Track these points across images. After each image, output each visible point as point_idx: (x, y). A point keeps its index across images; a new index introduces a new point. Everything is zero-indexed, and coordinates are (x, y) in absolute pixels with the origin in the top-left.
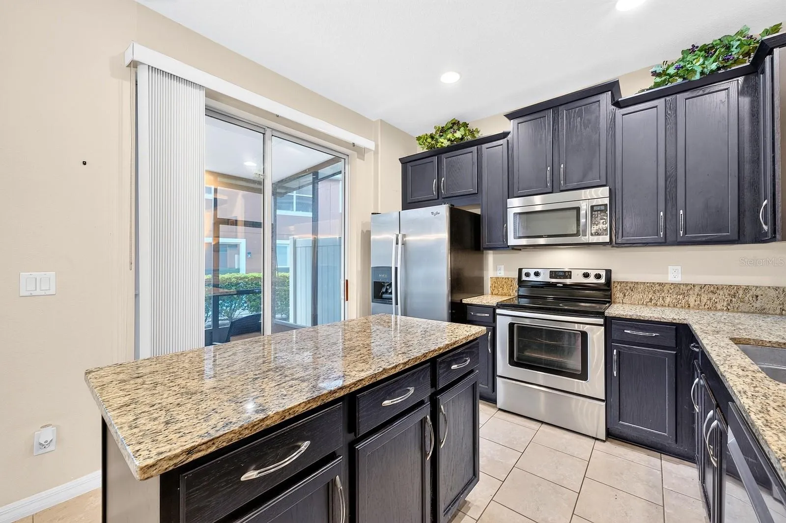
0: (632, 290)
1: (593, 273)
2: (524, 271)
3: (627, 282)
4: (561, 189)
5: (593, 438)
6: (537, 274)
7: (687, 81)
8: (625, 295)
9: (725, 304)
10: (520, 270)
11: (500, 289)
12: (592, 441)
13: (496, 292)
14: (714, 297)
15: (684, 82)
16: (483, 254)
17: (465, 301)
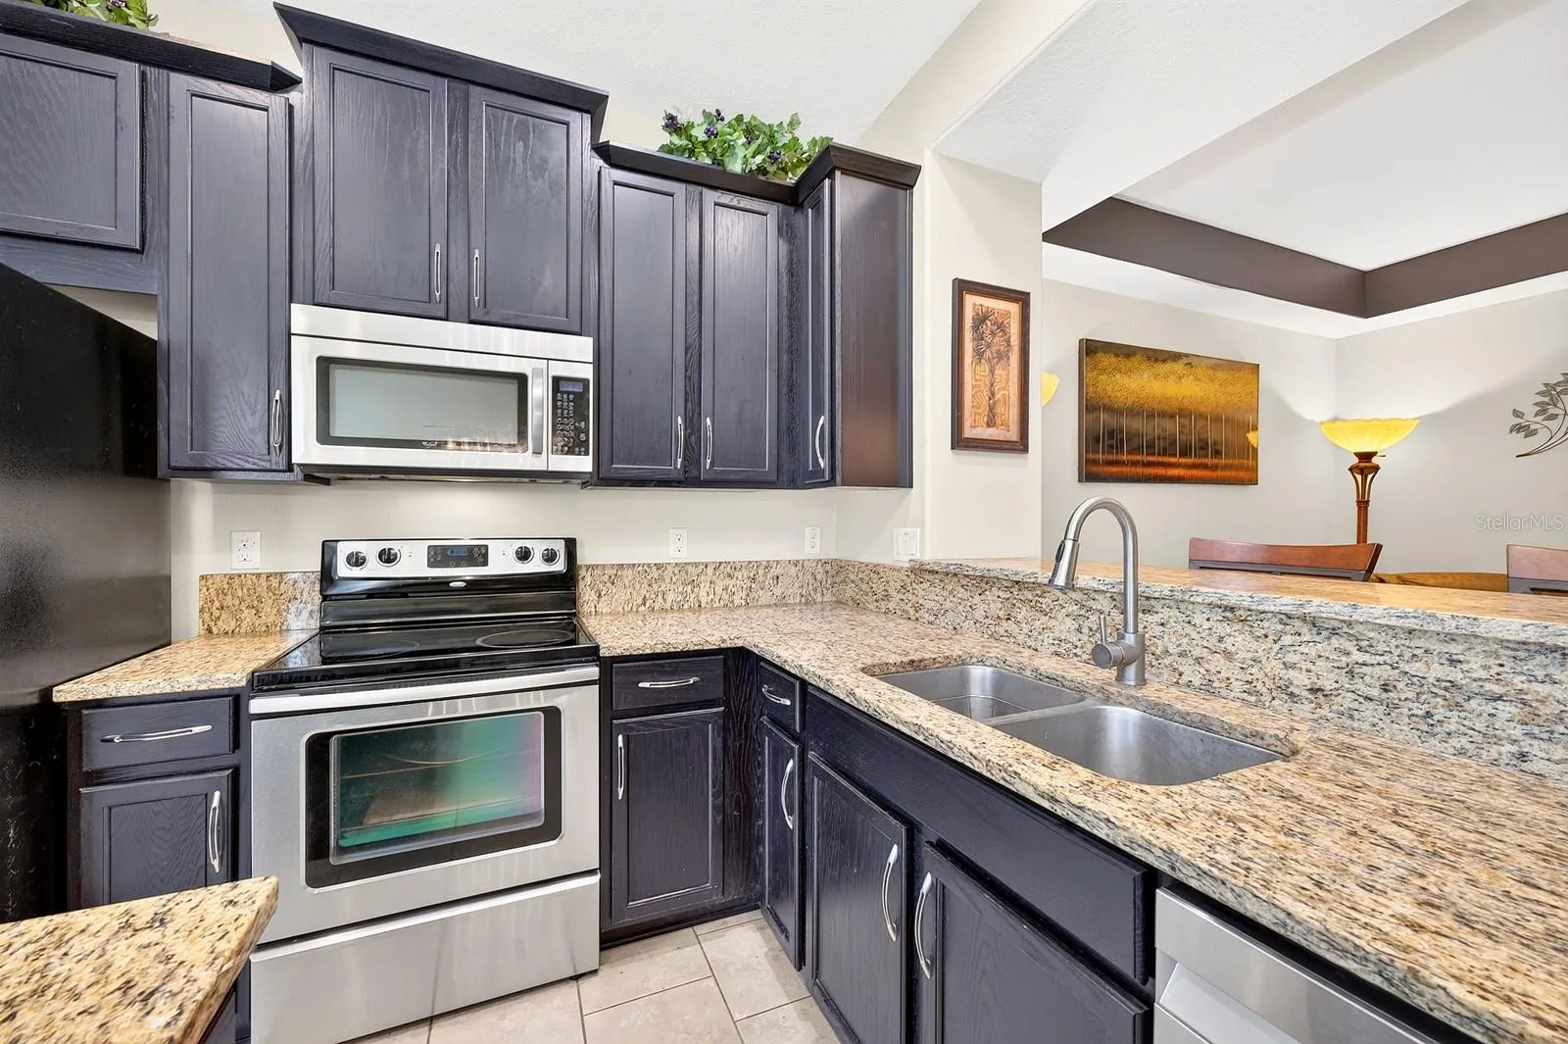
0: (613, 583)
1: (538, 549)
2: (343, 550)
3: (604, 566)
4: (473, 317)
5: (571, 978)
6: (387, 557)
7: (720, 168)
8: (600, 596)
9: (744, 593)
10: (328, 549)
11: (248, 616)
12: (569, 990)
13: (227, 623)
14: (730, 583)
15: (714, 167)
16: (168, 491)
17: (64, 694)
